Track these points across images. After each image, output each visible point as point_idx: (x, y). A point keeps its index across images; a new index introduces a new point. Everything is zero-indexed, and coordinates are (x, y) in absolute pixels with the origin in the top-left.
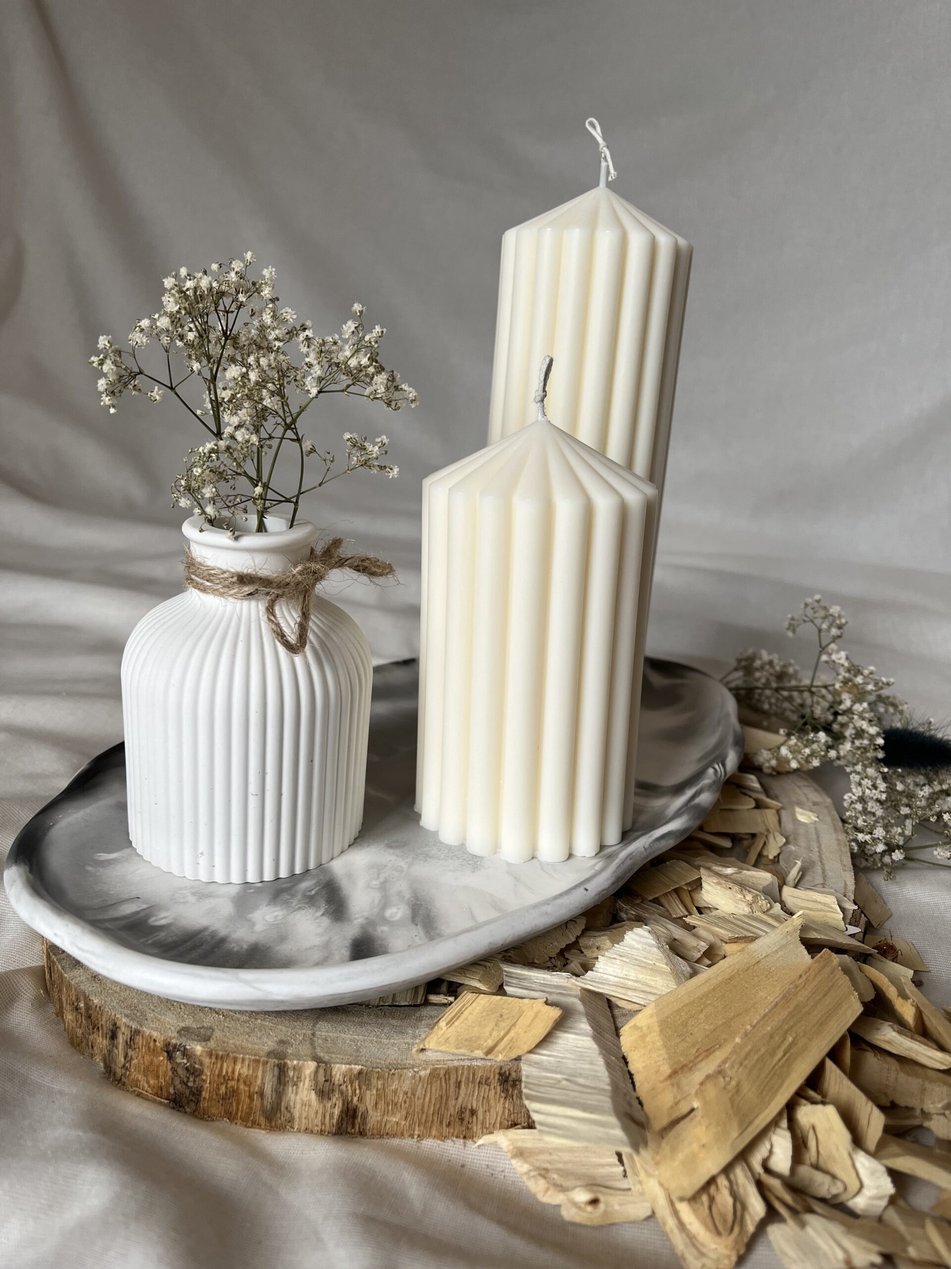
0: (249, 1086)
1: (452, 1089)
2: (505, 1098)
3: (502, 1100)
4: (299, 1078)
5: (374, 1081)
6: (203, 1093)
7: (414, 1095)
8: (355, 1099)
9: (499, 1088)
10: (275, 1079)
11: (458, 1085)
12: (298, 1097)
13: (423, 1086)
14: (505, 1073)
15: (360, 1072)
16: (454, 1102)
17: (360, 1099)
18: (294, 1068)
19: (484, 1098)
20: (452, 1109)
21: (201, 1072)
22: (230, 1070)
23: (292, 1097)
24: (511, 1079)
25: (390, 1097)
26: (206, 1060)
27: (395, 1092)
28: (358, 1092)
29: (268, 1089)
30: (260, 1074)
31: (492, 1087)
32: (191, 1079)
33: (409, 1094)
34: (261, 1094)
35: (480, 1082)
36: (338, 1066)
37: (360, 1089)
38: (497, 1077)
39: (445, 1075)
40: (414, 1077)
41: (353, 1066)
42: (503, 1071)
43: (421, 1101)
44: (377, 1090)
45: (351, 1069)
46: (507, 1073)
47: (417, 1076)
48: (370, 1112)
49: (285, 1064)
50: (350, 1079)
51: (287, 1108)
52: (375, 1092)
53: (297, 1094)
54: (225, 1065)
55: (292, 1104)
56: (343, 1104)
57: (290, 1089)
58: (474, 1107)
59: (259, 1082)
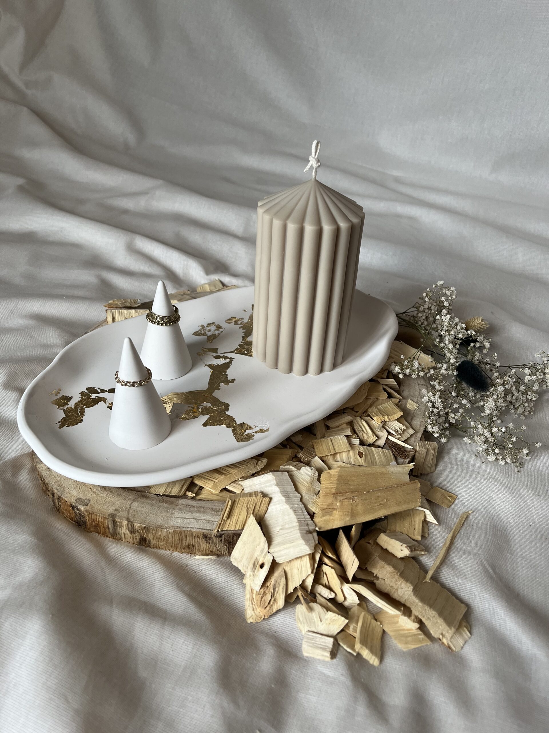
0: (103, 524)
1: (184, 537)
2: (206, 543)
3: (205, 543)
4: (122, 525)
5: (151, 531)
6: (87, 523)
7: (168, 538)
8: (145, 536)
9: (203, 539)
10: (112, 524)
11: (186, 537)
12: (122, 531)
13: (171, 535)
14: (205, 535)
15: (145, 527)
16: (185, 542)
17: (147, 536)
18: (119, 522)
19: (197, 542)
20: (185, 544)
21: (85, 517)
22: (95, 518)
23: (120, 531)
24: (208, 537)
25: (158, 537)
26: (86, 513)
27: (160, 535)
28: (145, 533)
29: (110, 527)
30: (106, 521)
31: (200, 538)
32: (82, 518)
33: (166, 537)
34: (108, 528)
35: (195, 537)
36: (136, 524)
37: (146, 532)
38: (202, 536)
39: (180, 532)
40: (167, 532)
41: (142, 525)
42: (204, 534)
43: (171, 540)
44: (153, 534)
45: (141, 526)
46: (206, 535)
47: (168, 532)
48: (151, 540)
49: (115, 520)
50: (141, 528)
51: (119, 534)
52: (152, 534)
53: (121, 530)
54: (93, 516)
55: (120, 533)
56: (140, 536)
57: (119, 528)
58: (194, 544)
59: (106, 524)
